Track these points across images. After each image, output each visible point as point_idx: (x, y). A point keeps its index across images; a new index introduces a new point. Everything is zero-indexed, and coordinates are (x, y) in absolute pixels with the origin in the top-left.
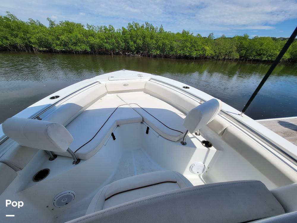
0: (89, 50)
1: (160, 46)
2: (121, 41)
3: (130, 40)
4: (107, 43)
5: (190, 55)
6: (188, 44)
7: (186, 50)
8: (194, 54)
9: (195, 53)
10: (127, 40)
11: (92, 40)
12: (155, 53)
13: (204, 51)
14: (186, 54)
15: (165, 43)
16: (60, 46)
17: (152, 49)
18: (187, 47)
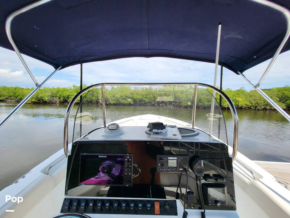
0: (132, 103)
4: (146, 98)
11: (136, 96)
12: (186, 105)
13: (236, 102)
17: (182, 101)
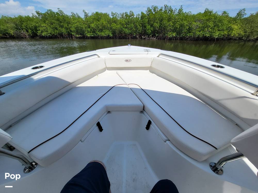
0: (111, 35)
1: (177, 28)
2: (139, 25)
3: (147, 24)
5: (211, 36)
6: (211, 24)
7: (207, 30)
8: (216, 35)
9: (218, 34)
10: (144, 24)
11: (114, 26)
12: (171, 36)
13: (229, 31)
14: (207, 35)
15: (184, 24)
16: (90, 33)
17: (168, 32)
18: (208, 27)
